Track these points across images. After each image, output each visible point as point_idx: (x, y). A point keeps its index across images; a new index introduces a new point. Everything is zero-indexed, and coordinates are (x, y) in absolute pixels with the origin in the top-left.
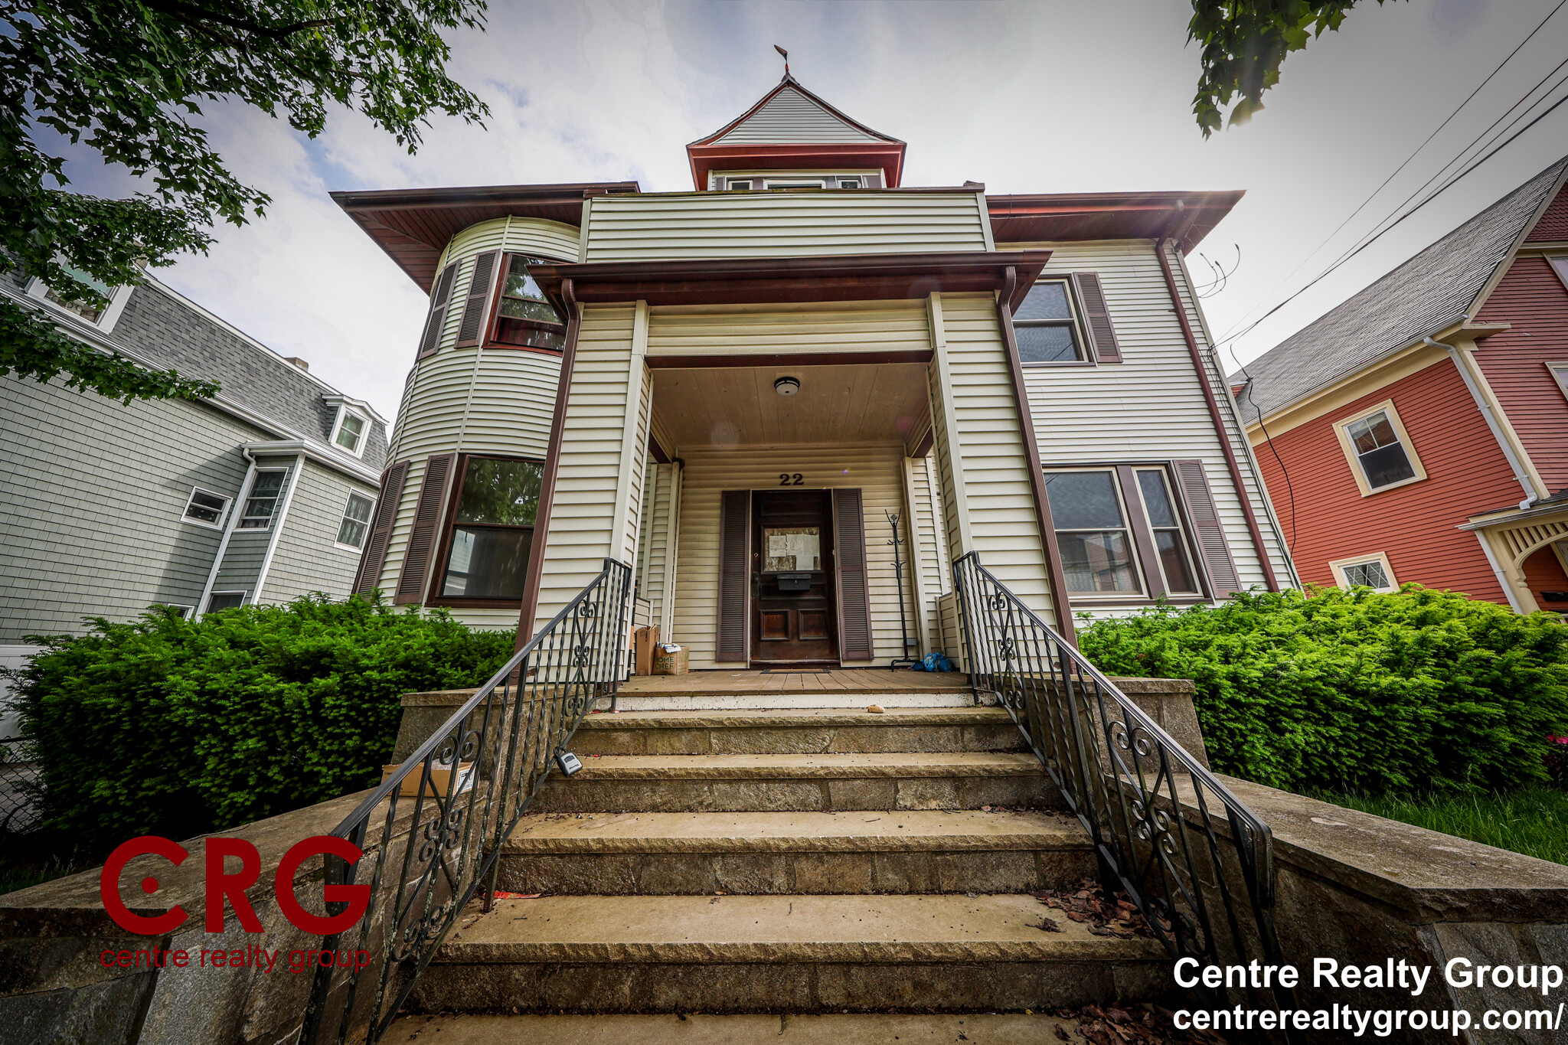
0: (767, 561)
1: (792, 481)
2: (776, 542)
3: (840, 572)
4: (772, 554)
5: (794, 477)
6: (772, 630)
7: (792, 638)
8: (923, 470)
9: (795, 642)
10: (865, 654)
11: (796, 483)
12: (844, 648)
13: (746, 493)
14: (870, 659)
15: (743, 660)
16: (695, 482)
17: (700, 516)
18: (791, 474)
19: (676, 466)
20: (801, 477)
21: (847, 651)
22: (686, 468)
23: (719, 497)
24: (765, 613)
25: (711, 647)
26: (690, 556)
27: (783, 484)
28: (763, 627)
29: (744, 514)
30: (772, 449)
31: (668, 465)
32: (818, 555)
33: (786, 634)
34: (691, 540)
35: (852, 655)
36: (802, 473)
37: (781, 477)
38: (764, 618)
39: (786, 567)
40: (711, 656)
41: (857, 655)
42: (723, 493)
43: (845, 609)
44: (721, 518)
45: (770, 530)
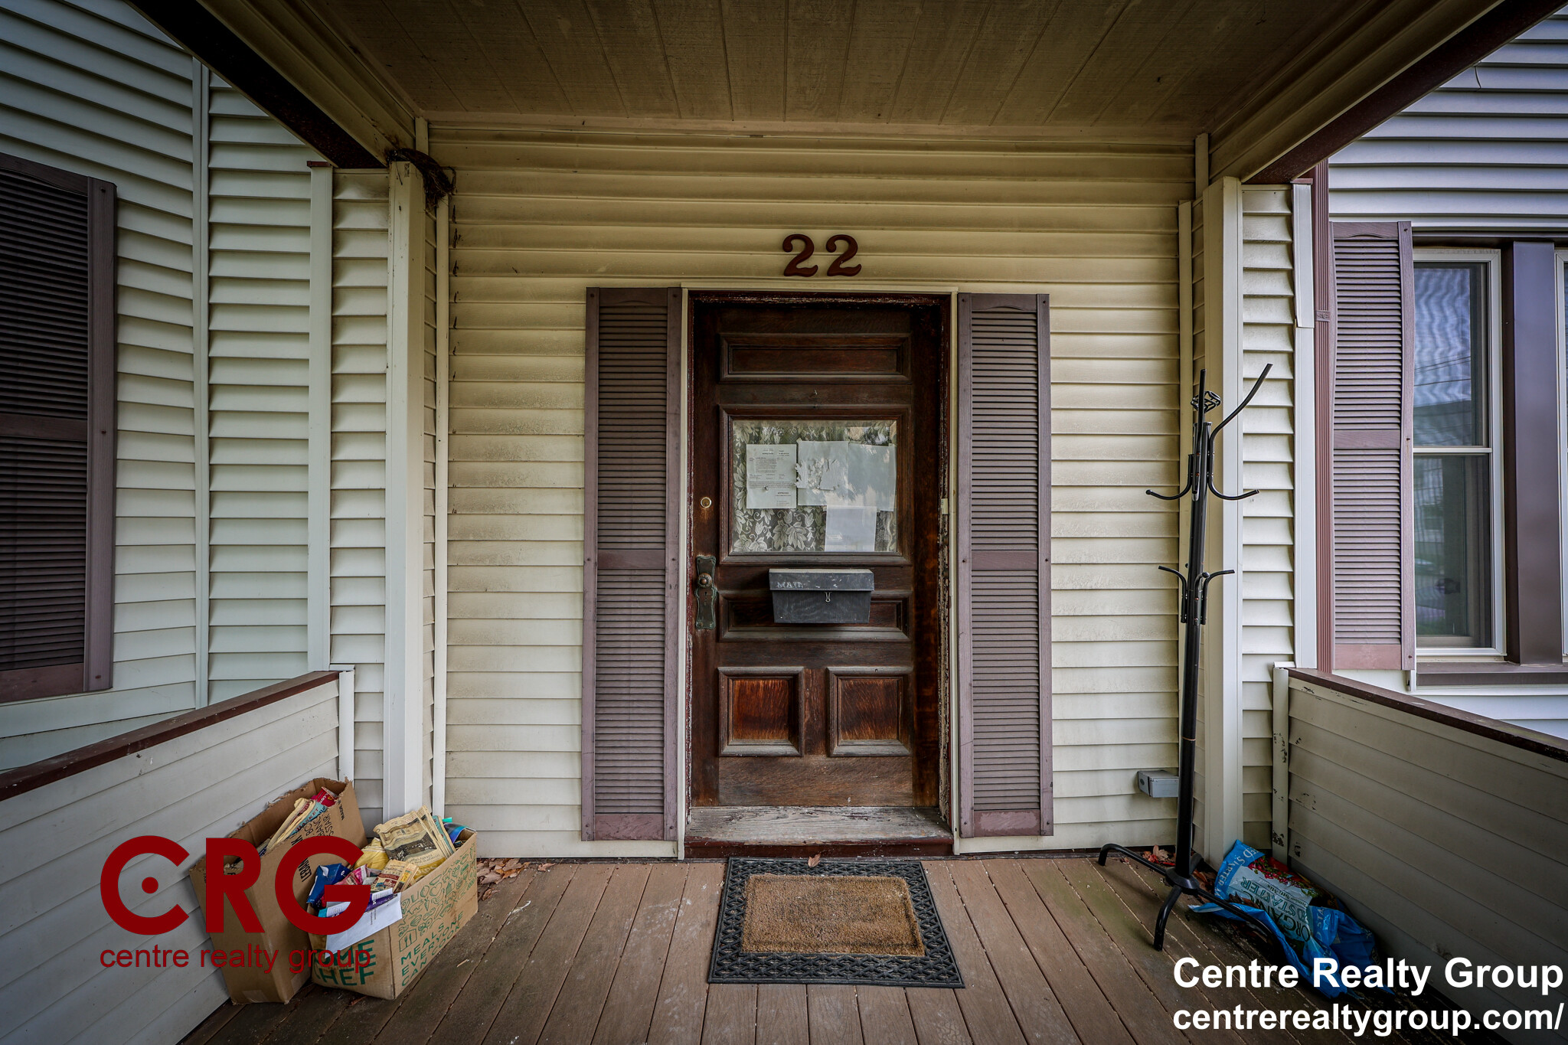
0: (741, 520)
1: (821, 260)
2: (768, 463)
3: (965, 571)
4: (755, 500)
5: (830, 246)
6: (750, 723)
7: (811, 750)
8: (1273, 231)
9: (818, 760)
10: (1030, 820)
11: (834, 270)
12: (968, 802)
13: (664, 298)
14: (1041, 829)
15: (662, 834)
16: (495, 254)
17: (515, 376)
18: (819, 236)
19: (405, 183)
20: (853, 247)
21: (978, 811)
22: (466, 199)
23: (578, 309)
24: (729, 675)
25: (570, 796)
26: (487, 508)
27: (791, 270)
28: (728, 712)
29: (663, 372)
30: (756, 139)
31: (375, 176)
32: (891, 506)
33: (794, 736)
34: (492, 456)
35: (987, 822)
36: (859, 234)
37: (787, 245)
38: (728, 690)
39: (799, 540)
40: (570, 822)
41: (1006, 821)
42: (592, 293)
43: (977, 688)
44: (587, 382)
45: (749, 425)
